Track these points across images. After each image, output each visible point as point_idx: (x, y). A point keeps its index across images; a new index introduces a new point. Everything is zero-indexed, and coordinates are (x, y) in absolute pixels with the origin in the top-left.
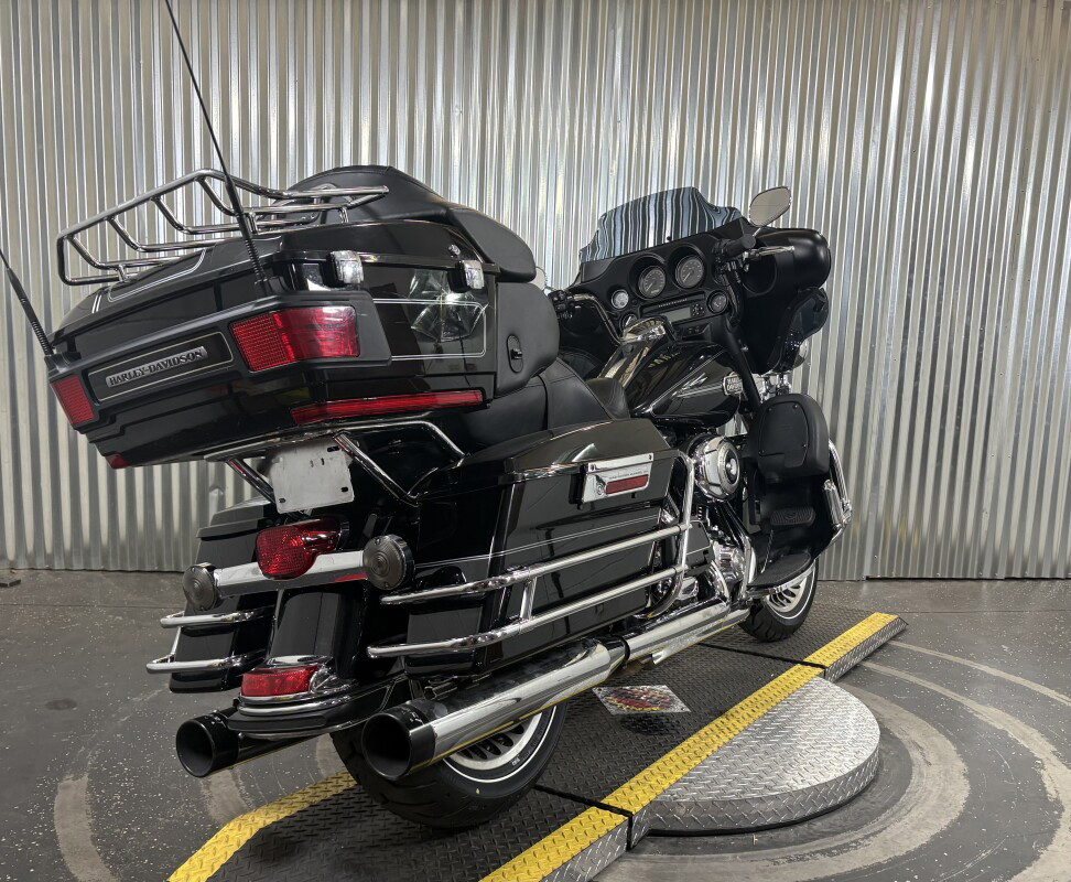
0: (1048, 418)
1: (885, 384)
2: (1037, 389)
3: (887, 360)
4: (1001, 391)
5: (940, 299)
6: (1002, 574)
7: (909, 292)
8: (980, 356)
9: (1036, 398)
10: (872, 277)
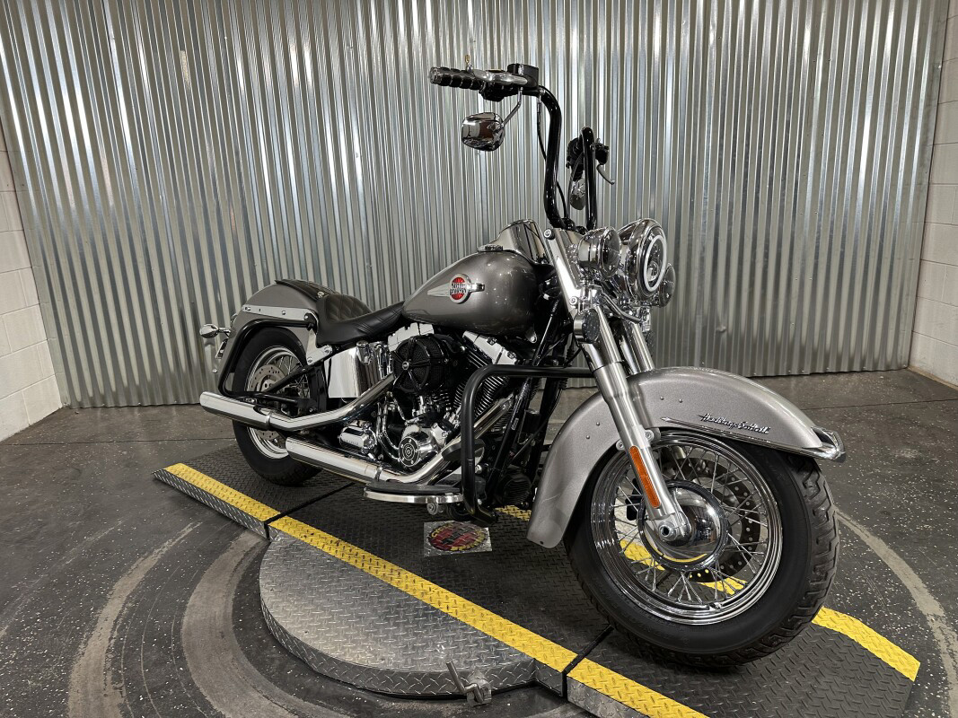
0: (843, 246)
1: (704, 231)
2: (832, 223)
3: (705, 211)
4: (802, 227)
5: (747, 157)
6: (807, 370)
7: (721, 154)
8: (782, 200)
9: (832, 231)
10: (688, 145)
